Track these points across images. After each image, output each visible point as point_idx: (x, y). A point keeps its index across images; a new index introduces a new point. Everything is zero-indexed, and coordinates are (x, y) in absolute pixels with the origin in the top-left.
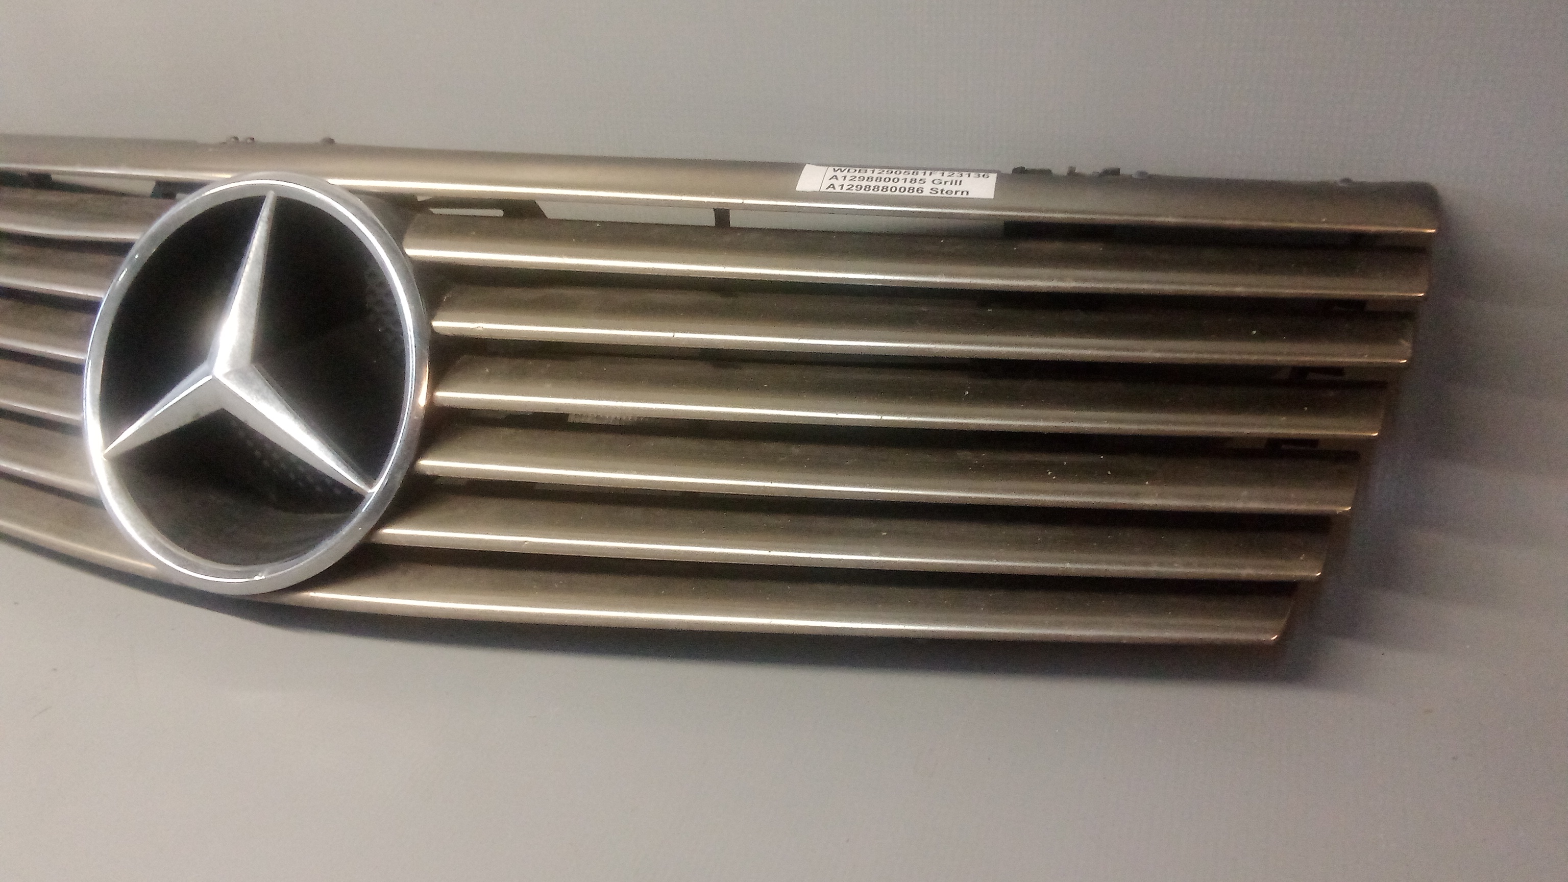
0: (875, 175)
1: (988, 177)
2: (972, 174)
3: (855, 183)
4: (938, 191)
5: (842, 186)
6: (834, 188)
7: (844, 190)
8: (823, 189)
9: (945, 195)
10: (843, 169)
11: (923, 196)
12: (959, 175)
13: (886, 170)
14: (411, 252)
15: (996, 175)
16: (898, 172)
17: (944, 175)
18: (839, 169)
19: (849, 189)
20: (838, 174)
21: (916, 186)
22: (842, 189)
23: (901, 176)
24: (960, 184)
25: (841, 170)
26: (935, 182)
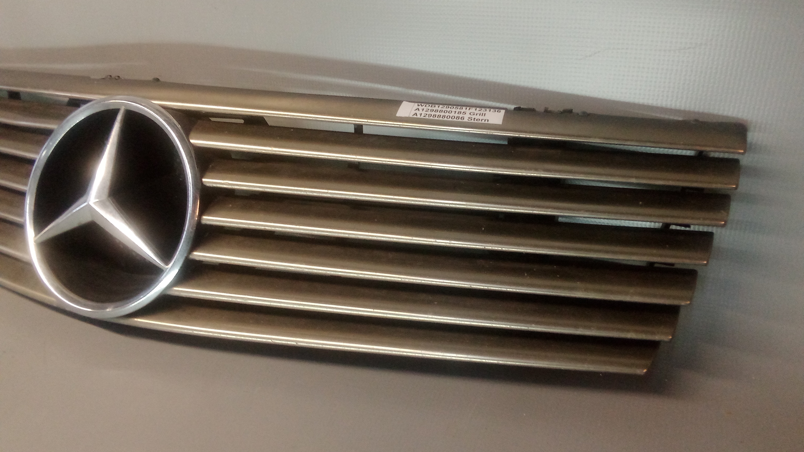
0: (439, 109)
1: (500, 112)
2: (492, 110)
3: (428, 113)
4: (472, 119)
5: (421, 114)
6: (417, 115)
7: (422, 117)
8: (411, 116)
9: (476, 121)
10: (423, 104)
11: (464, 122)
12: (485, 110)
13: (446, 106)
14: (192, 141)
15: (504, 111)
16: (452, 108)
17: (477, 110)
18: (421, 105)
19: (425, 116)
20: (420, 108)
21: (461, 116)
22: (421, 116)
23: (454, 110)
24: (485, 115)
25: (422, 105)
26: (471, 114)
